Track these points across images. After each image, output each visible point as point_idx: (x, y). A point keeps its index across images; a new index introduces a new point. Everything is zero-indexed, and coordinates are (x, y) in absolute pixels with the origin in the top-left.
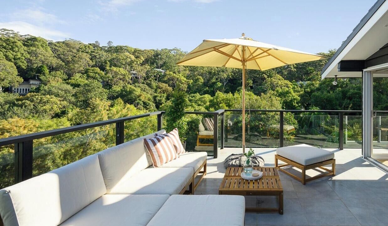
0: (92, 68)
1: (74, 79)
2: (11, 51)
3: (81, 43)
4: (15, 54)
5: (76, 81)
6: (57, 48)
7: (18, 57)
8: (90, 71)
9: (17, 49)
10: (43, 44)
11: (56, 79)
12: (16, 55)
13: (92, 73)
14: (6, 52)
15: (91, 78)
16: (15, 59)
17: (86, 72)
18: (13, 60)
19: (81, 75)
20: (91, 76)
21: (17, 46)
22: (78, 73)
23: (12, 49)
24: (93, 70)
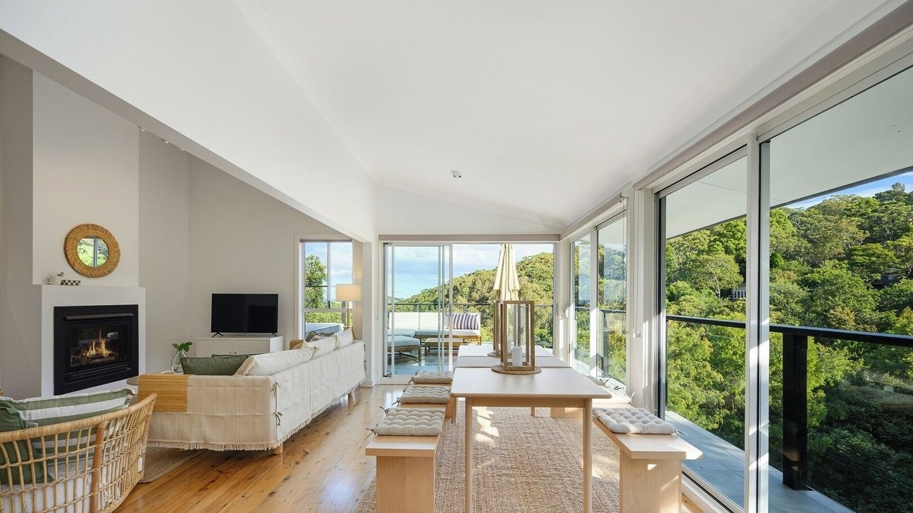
0: (864, 246)
1: (819, 272)
2: (732, 239)
3: (855, 199)
4: (737, 242)
5: (823, 275)
6: (805, 219)
7: (740, 246)
8: (856, 253)
9: (739, 234)
10: (780, 218)
11: (786, 275)
12: (738, 244)
13: (862, 256)
14: (727, 242)
15: (858, 266)
16: (736, 250)
17: (849, 254)
18: (734, 252)
19: (837, 262)
20: (857, 263)
21: (739, 231)
22: (830, 259)
23: (733, 236)
24: (863, 250)
